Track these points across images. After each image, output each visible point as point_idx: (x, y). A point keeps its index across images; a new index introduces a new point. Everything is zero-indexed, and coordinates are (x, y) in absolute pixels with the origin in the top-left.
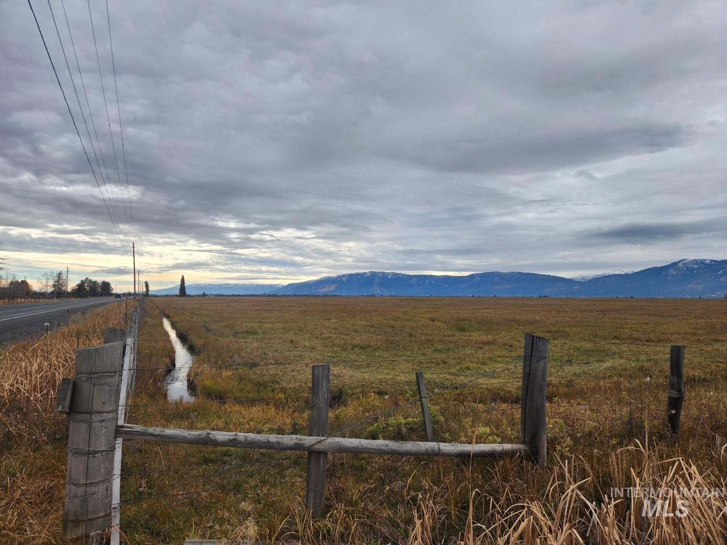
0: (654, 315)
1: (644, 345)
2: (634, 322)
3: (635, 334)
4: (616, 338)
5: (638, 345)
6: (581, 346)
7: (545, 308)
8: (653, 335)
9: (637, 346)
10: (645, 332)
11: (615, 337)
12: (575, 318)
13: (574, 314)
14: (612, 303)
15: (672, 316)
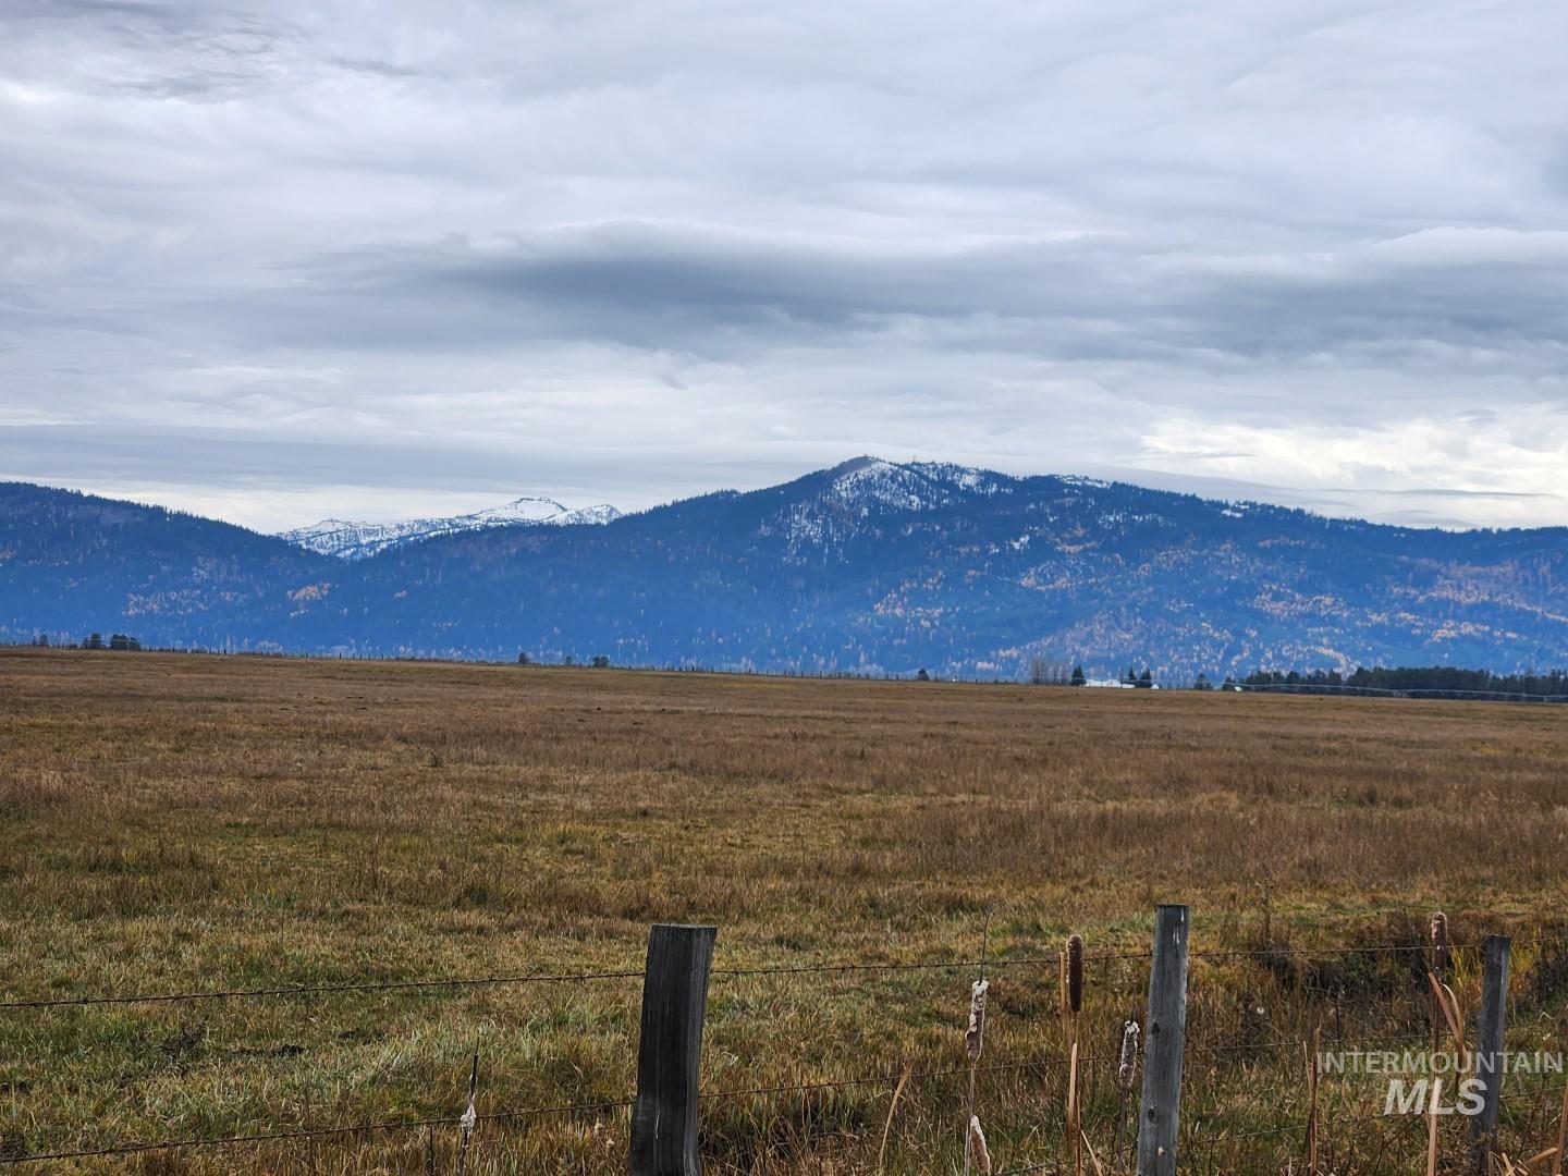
0: (692, 767)
1: (610, 934)
2: (585, 804)
3: (576, 876)
4: (477, 896)
5: (581, 936)
6: (276, 950)
7: (106, 720)
8: (666, 879)
9: (574, 944)
10: (626, 863)
11: (469, 891)
12: (273, 777)
13: (276, 754)
14: (490, 694)
15: (773, 776)
